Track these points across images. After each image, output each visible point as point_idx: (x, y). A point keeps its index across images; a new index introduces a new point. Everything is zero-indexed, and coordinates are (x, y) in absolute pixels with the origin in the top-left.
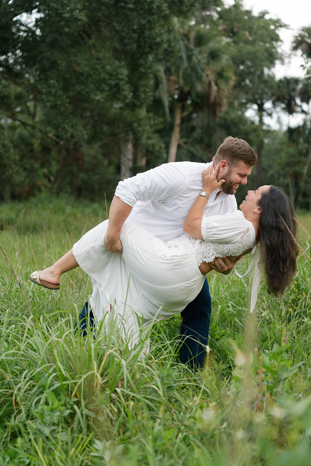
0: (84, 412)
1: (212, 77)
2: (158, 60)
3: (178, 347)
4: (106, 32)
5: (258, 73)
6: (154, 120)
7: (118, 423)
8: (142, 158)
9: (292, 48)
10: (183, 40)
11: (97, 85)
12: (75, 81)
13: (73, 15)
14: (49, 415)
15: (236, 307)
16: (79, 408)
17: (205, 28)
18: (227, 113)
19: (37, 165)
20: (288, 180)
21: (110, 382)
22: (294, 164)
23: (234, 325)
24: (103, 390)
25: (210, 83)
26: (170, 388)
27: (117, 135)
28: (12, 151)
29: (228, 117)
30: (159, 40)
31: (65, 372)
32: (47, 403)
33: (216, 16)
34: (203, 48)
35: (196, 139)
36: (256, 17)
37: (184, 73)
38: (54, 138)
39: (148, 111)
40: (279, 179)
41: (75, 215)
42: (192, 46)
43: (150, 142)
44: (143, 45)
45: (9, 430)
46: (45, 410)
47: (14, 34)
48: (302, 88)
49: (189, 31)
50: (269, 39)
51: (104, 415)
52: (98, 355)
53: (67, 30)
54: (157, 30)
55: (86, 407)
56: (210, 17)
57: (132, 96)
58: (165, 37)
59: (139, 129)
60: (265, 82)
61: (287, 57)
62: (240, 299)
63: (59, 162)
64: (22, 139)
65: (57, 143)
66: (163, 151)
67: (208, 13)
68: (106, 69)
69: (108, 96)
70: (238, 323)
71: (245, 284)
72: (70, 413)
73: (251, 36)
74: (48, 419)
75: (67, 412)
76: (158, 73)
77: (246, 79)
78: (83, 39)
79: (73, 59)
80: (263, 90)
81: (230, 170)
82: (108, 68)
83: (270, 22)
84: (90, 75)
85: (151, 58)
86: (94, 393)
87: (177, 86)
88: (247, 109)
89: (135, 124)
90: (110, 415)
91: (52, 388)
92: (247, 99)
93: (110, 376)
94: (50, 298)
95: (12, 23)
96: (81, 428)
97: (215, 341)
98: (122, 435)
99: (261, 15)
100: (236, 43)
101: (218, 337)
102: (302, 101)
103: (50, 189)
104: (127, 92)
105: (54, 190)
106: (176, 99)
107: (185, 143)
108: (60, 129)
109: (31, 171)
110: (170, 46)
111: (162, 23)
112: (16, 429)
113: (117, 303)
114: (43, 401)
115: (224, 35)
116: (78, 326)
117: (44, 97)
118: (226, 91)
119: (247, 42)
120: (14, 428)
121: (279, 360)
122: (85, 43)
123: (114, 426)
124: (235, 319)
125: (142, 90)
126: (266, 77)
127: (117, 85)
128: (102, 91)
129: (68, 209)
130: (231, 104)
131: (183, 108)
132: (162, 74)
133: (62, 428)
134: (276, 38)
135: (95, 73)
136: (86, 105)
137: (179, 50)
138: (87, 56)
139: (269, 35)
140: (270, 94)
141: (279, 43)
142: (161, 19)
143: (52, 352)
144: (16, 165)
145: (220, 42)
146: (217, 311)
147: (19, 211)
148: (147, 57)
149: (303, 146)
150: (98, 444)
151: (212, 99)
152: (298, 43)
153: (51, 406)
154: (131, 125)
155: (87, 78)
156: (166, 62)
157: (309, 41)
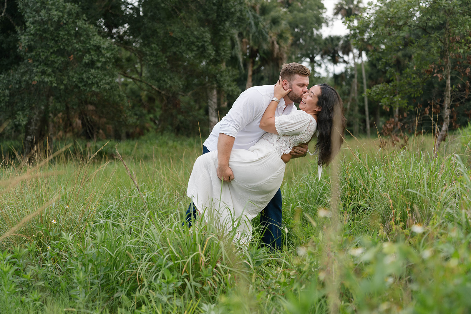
0: (192, 284)
1: (274, 38)
2: (235, 26)
3: (263, 231)
4: (192, 6)
5: (309, 33)
6: (233, 71)
7: (219, 291)
8: (224, 101)
9: (334, 14)
10: (250, 11)
11: (188, 47)
12: (171, 45)
14: (166, 287)
15: (303, 205)
16: (189, 281)
19: (145, 111)
21: (212, 260)
23: (303, 219)
24: (206, 267)
25: (273, 42)
26: (258, 263)
27: (204, 84)
28: (126, 100)
30: (233, 10)
31: (177, 253)
32: (164, 278)
34: (267, 17)
37: (253, 36)
38: (157, 89)
39: (227, 66)
41: (176, 147)
42: (258, 15)
43: (230, 89)
44: (221, 14)
45: (135, 300)
46: (163, 283)
47: (123, 12)
48: (343, 44)
49: (255, 4)
50: (316, 8)
51: (208, 285)
52: (201, 241)
53: (163, 5)
54: (231, 3)
55: (194, 280)
57: (215, 54)
58: (238, 7)
59: (221, 79)
60: (315, 40)
61: (331, 21)
62: (306, 199)
63: (161, 108)
64: (133, 92)
65: (160, 93)
68: (194, 34)
69: (196, 55)
72: (182, 285)
73: (302, 6)
74: (165, 290)
75: (180, 284)
76: (233, 35)
77: (300, 39)
78: (176, 12)
79: (169, 28)
80: (313, 46)
82: (196, 33)
84: (182, 39)
85: (227, 24)
86: (200, 268)
87: (248, 46)
89: (218, 76)
90: (213, 285)
91: (167, 267)
92: (301, 54)
93: (211, 256)
95: (121, 2)
96: (191, 296)
100: (290, 11)
102: (343, 53)
103: (156, 130)
104: (211, 51)
105: (159, 130)
106: (248, 56)
108: (161, 82)
109: (141, 116)
110: (241, 14)
112: (141, 300)
114: (160, 276)
115: (281, 6)
116: (184, 219)
117: (148, 57)
118: (286, 48)
119: (299, 11)
120: (139, 299)
122: (177, 16)
125: (222, 49)
126: (315, 36)
127: (203, 46)
128: (192, 51)
129: (171, 143)
130: (290, 58)
131: (254, 63)
132: (236, 37)
133: (176, 297)
134: (322, 7)
135: (186, 38)
136: (179, 63)
137: (249, 18)
138: (179, 26)
139: (316, 5)
140: (319, 50)
141: (324, 10)
143: (166, 239)
144: (129, 110)
145: (279, 11)
146: (289, 209)
147: (133, 146)
148: (225, 23)
149: (345, 88)
150: (205, 307)
151: (275, 55)
152: (338, 10)
153: (166, 280)
154: (215, 77)
155: (180, 41)
156: (239, 27)
157: (347, 8)
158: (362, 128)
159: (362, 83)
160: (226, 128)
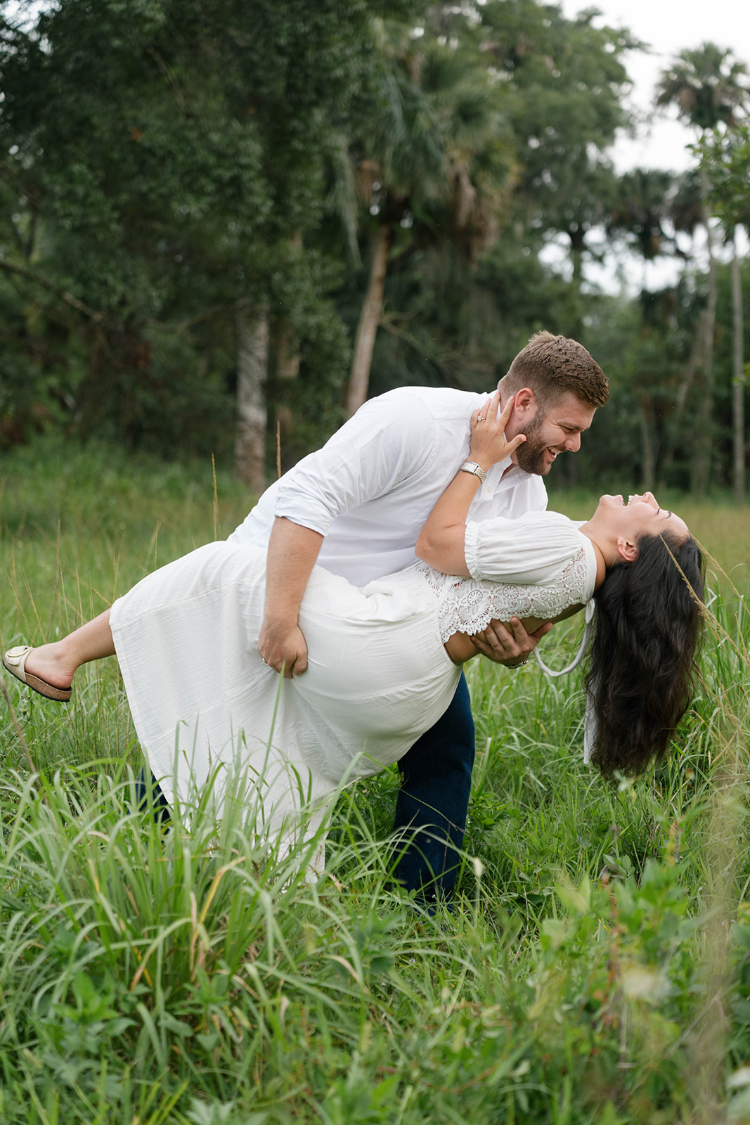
0: (162, 1023)
1: (463, 165)
2: (337, 123)
4: (210, 49)
5: (574, 157)
6: (323, 266)
7: (249, 1054)
8: (289, 358)
9: (657, 100)
10: (394, 73)
11: (188, 179)
12: (134, 169)
13: (134, 8)
14: (77, 1031)
15: (528, 742)
16: (150, 1012)
17: (450, 45)
18: (496, 253)
19: (34, 369)
20: (640, 418)
21: (229, 944)
22: (655, 380)
23: (523, 785)
24: (211, 964)
25: (457, 179)
26: (379, 962)
27: (231, 301)
29: (498, 263)
30: (339, 72)
31: (116, 915)
32: (70, 1001)
33: (474, 17)
34: (443, 95)
35: (420, 314)
36: (572, 23)
37: (395, 155)
38: (78, 304)
39: (307, 245)
40: (617, 414)
41: (124, 491)
42: (415, 88)
43: (313, 320)
44: (300, 83)
46: (66, 1020)
48: (677, 197)
49: (410, 54)
50: (601, 76)
51: (213, 1031)
52: (198, 871)
53: (116, 43)
54: (335, 50)
55: (170, 1011)
56: (461, 18)
57: (272, 208)
58: (355, 66)
59: (285, 289)
60: (591, 180)
61: (644, 122)
62: (538, 722)
63: (87, 360)
65: (86, 318)
66: (344, 342)
67: (456, 10)
68: (210, 142)
69: (212, 206)
70: (535, 782)
71: (553, 686)
72: (129, 1027)
73: (558, 67)
74: (72, 1041)
75: (124, 1024)
76: (334, 154)
77: (544, 171)
78: (154, 65)
79: (130, 113)
80: (584, 200)
81: (540, 414)
82: (215, 137)
83: (604, 36)
84: (170, 154)
85: (319, 116)
86: (189, 972)
87: (377, 186)
88: (544, 243)
89: (277, 277)
90: (230, 1031)
91: (85, 960)
92: (544, 220)
93: (228, 928)
94: (72, 713)
96: (155, 1062)
97: (481, 831)
98: (258, 1083)
99: (584, 18)
100: (521, 83)
101: (489, 821)
102: (678, 227)
103: (66, 427)
104: (260, 197)
105: (74, 430)
106: (375, 216)
107: (395, 323)
108: (94, 285)
109: (20, 384)
110: (365, 88)
111: (347, 31)
113: (247, 742)
114: (59, 995)
115: (493, 64)
117: (57, 205)
118: (497, 198)
119: (548, 83)
121: (660, 902)
122: (159, 76)
123: (239, 1059)
124: (526, 773)
125: (295, 193)
126: (591, 167)
127: (235, 181)
128: (199, 193)
129: (110, 478)
130: (507, 232)
131: (392, 239)
132: (343, 158)
133: (109, 1063)
134: (619, 75)
135: (182, 151)
136: (158, 226)
137: (386, 101)
138: (162, 108)
139: (601, 67)
140: (600, 209)
141: (625, 88)
142: (346, 23)
143: (83, 863)
145: (483, 80)
146: (485, 753)
148: (310, 114)
149: (676, 336)
150: (201, 1111)
151: (462, 218)
152: (672, 89)
153: (80, 1010)
154: (267, 277)
155: (162, 161)
156: (354, 128)
157: (698, 84)
158: (719, 467)
159: (729, 324)
160: (296, 501)
